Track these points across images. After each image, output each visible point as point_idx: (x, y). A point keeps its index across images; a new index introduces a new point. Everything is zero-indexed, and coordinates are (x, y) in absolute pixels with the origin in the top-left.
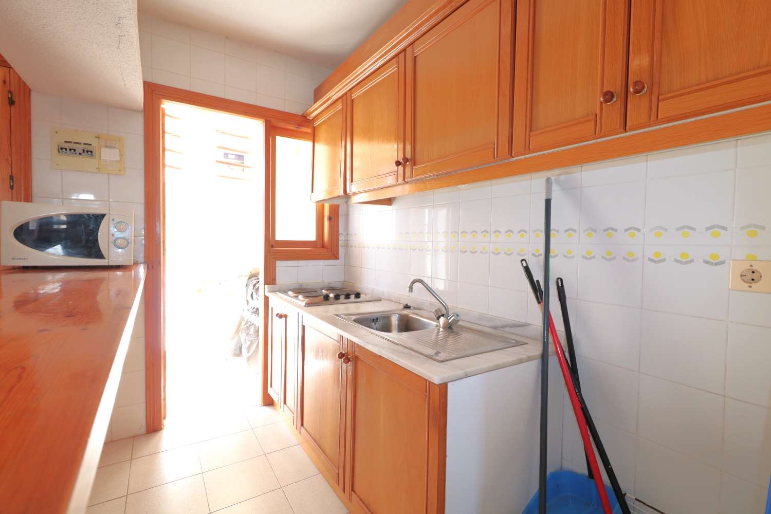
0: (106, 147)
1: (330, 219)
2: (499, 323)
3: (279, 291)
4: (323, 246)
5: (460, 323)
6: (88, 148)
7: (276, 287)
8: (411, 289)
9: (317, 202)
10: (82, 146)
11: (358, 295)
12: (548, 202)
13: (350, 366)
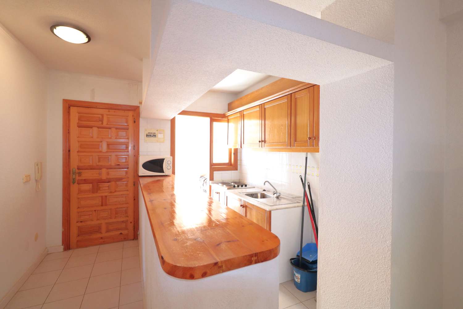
0: (160, 133)
1: (234, 154)
2: (294, 197)
3: (215, 183)
4: (231, 165)
5: (281, 196)
6: (155, 134)
7: (214, 182)
8: (264, 184)
9: (229, 149)
10: (153, 134)
11: (246, 186)
12: (306, 158)
13: (244, 209)
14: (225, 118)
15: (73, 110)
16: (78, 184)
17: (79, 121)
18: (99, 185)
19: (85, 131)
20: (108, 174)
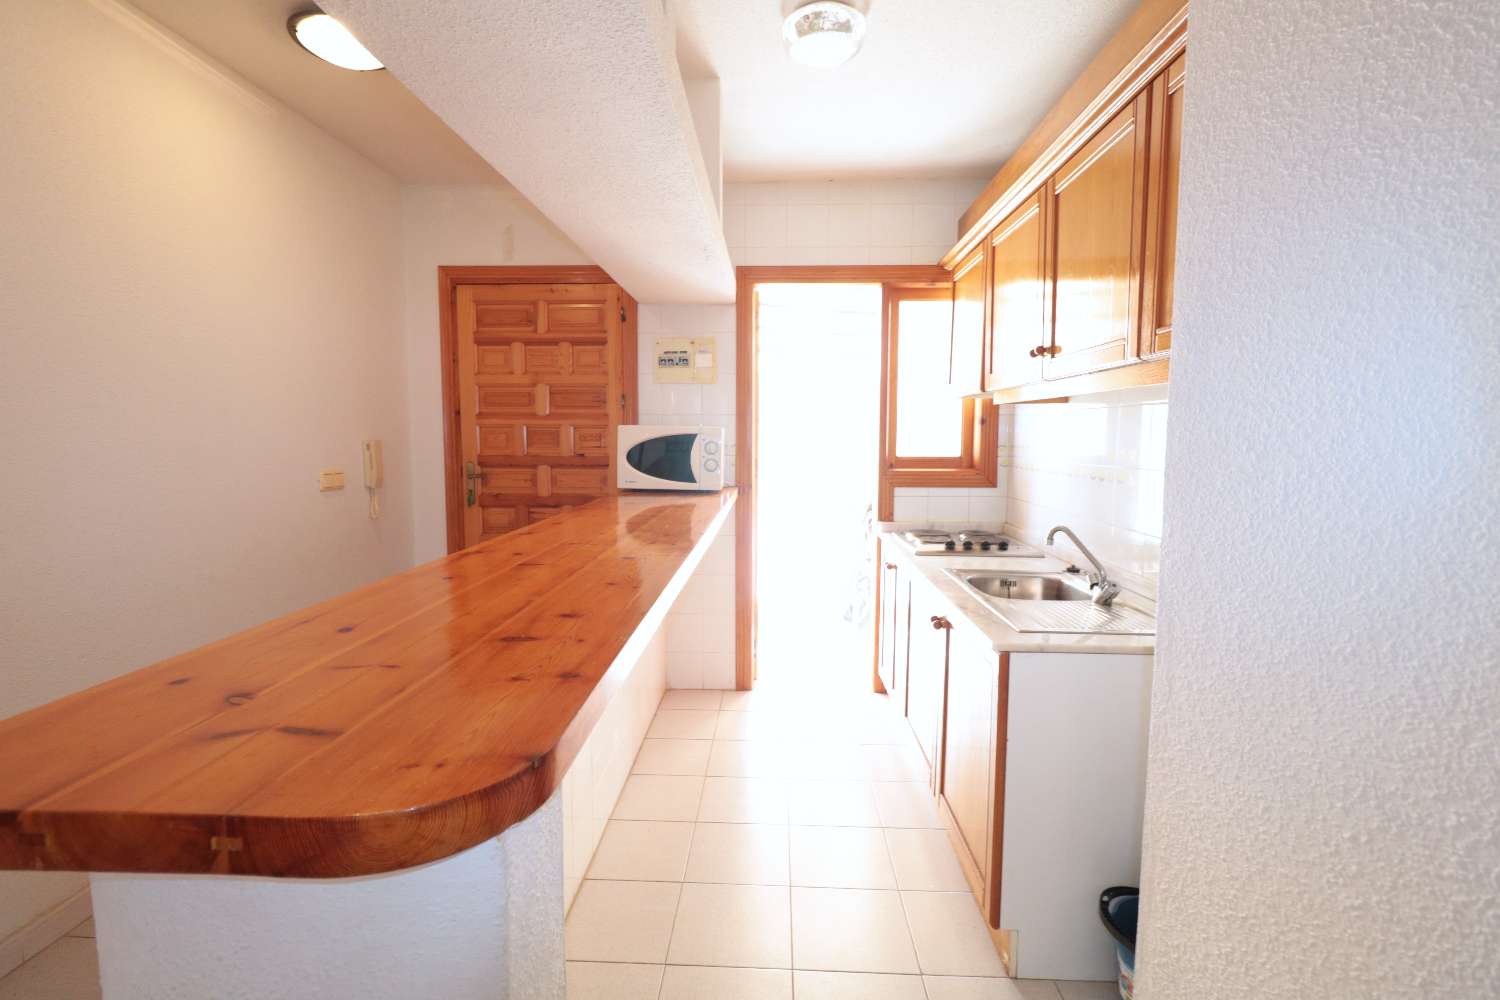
0: (701, 352)
1: (983, 422)
3: (896, 532)
4: (971, 465)
6: (684, 356)
7: (893, 525)
8: (1051, 538)
9: (964, 397)
10: (678, 355)
11: (1005, 546)
13: (942, 633)
14: (948, 281)
15: (465, 295)
16: (483, 506)
17: (478, 327)
18: (533, 513)
19: (495, 356)
20: (554, 481)
